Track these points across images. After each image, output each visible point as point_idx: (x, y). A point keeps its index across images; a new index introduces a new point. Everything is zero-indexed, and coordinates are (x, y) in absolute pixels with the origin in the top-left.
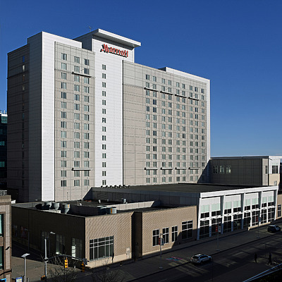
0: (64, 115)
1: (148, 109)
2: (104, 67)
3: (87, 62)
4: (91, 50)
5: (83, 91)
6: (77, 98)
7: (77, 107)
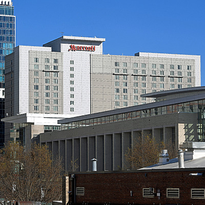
0: (37, 101)
1: (118, 91)
2: (72, 62)
3: (56, 61)
4: (60, 52)
5: (53, 83)
6: (47, 88)
7: (47, 95)
